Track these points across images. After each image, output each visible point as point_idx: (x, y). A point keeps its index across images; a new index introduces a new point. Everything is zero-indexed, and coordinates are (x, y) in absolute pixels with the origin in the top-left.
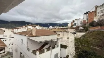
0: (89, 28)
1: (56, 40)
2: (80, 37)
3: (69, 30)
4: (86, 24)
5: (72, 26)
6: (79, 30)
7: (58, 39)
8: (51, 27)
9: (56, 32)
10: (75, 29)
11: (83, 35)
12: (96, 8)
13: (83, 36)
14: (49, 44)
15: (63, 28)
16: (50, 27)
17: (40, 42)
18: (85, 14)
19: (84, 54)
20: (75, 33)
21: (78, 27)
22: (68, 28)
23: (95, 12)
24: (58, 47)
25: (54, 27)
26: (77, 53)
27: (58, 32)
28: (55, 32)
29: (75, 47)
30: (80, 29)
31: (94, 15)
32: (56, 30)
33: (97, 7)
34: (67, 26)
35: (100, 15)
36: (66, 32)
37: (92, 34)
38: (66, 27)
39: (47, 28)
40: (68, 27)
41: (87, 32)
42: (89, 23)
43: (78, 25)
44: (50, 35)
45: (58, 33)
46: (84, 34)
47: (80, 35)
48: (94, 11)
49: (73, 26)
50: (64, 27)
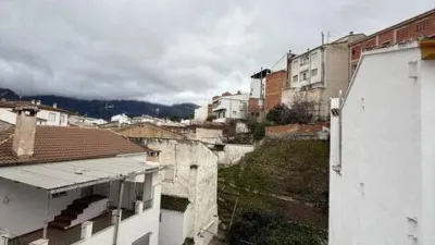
0: (266, 128)
1: (141, 179)
2: (236, 160)
3: (201, 134)
4: (258, 114)
5: (210, 119)
6: (233, 134)
7: (149, 175)
8: (121, 119)
9: (145, 141)
10: (220, 132)
11: (246, 154)
12: (289, 62)
13: (249, 158)
14: (104, 197)
15: (176, 124)
16: (114, 118)
17: (58, 191)
18: (257, 76)
19: (250, 224)
20: (219, 148)
21: (233, 123)
22: (193, 127)
23: (286, 73)
24: (148, 206)
25: (136, 120)
26: (224, 227)
27: (151, 140)
28: (139, 141)
29: (218, 201)
30: (237, 131)
31: (284, 83)
32: (145, 133)
33: (291, 59)
34: (193, 117)
35: (298, 85)
36: (185, 140)
37: (274, 148)
38: (187, 122)
39: (100, 122)
40: (194, 121)
41: (261, 142)
42: (267, 112)
43: (234, 117)
44: (114, 156)
45: (150, 146)
46: (249, 149)
47: (236, 152)
48: (283, 71)
49: (215, 118)
50: (179, 121)
